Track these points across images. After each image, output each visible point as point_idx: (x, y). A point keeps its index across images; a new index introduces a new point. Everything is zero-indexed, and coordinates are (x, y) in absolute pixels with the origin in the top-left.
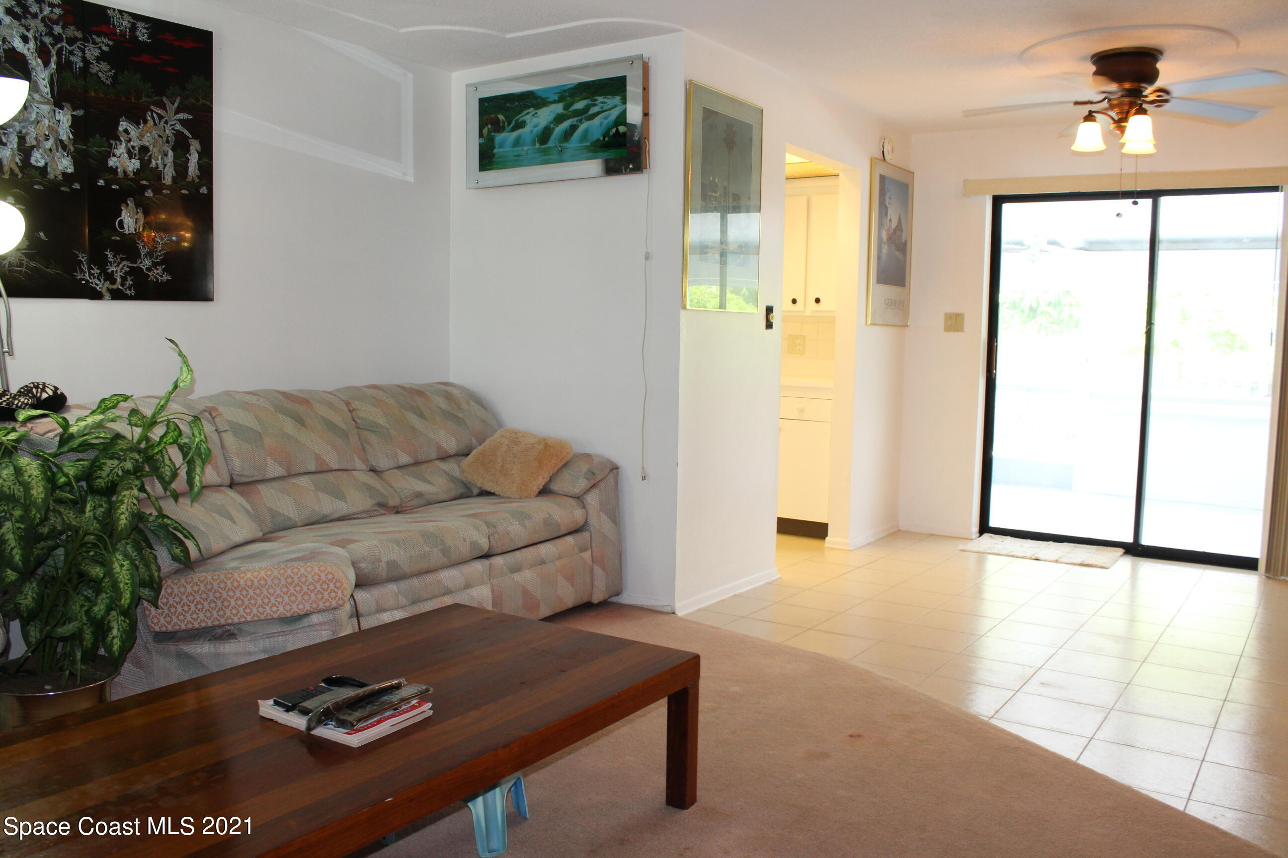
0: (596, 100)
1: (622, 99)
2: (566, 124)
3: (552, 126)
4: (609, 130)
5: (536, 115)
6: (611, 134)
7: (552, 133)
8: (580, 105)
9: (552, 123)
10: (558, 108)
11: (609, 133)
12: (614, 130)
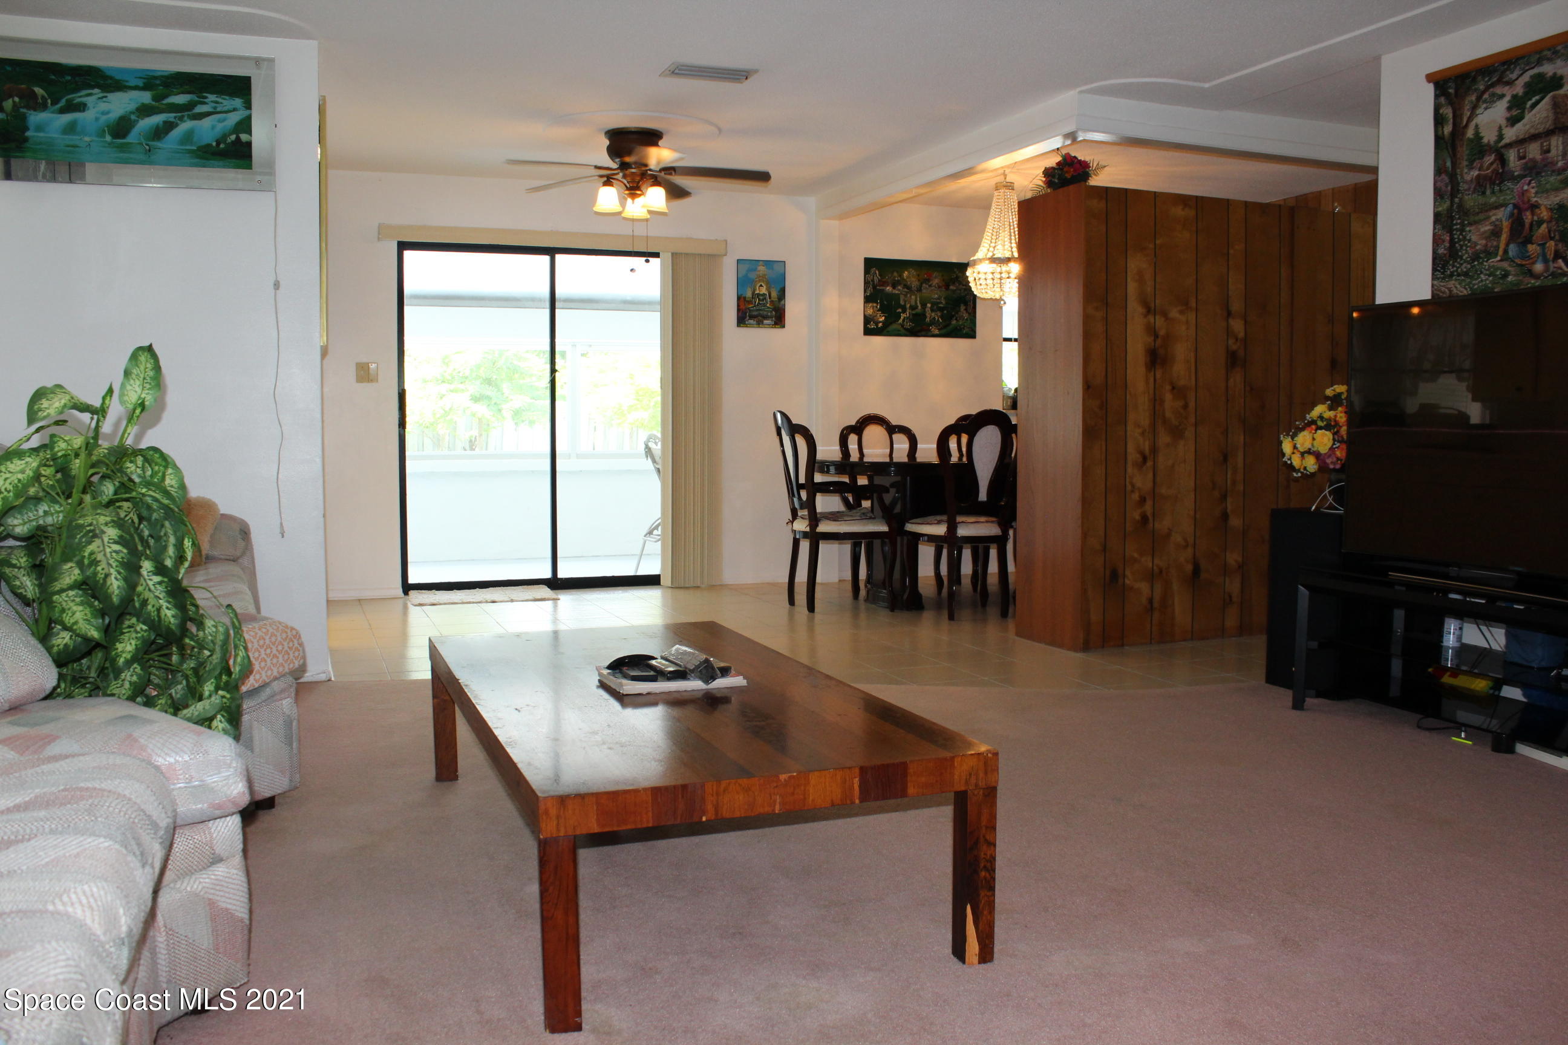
0: (206, 98)
1: (245, 103)
2: (157, 119)
3: (133, 117)
4: (225, 136)
5: (104, 99)
6: (229, 141)
7: (134, 126)
8: (180, 99)
9: (132, 113)
10: (146, 97)
11: (226, 140)
12: (233, 137)
